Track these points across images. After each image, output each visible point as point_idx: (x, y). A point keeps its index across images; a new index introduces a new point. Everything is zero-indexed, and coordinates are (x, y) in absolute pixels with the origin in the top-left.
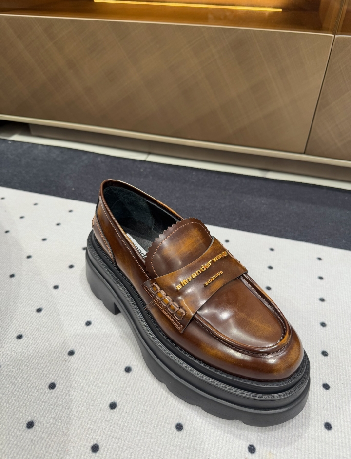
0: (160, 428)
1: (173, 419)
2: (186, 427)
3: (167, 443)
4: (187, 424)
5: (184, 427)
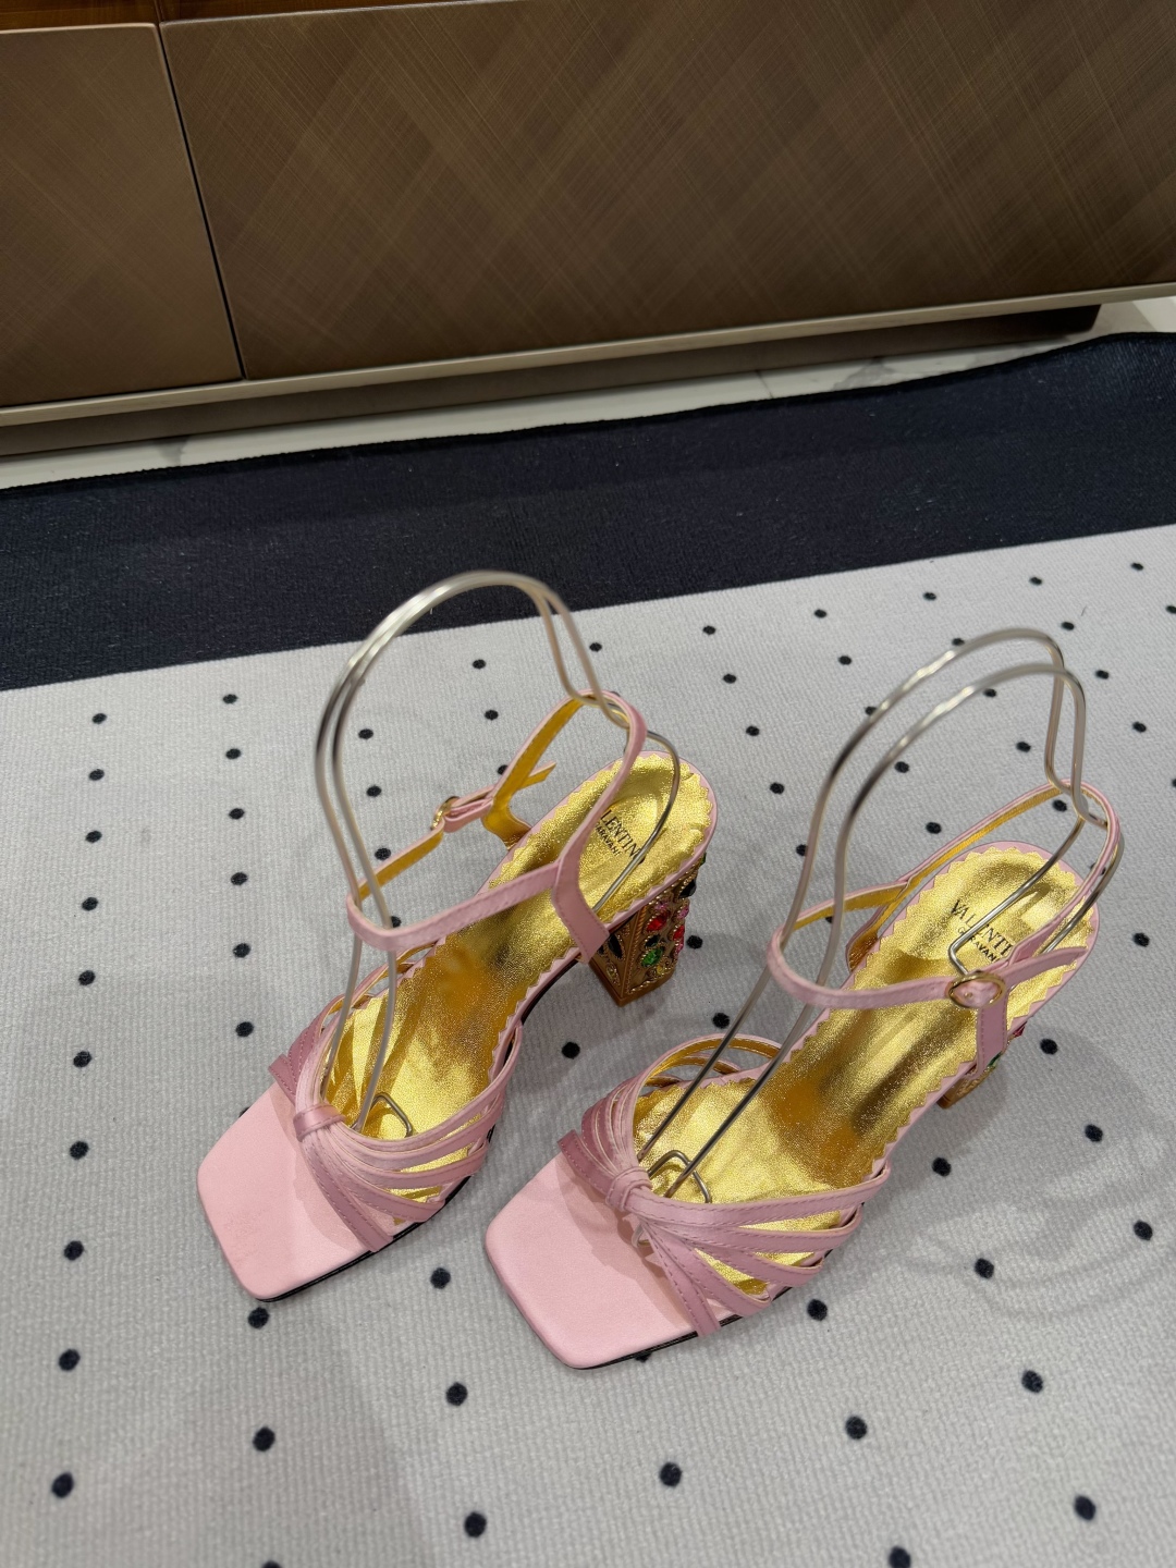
0: (27, 1277)
1: (54, 1240)
2: (91, 1242)
3: (53, 1297)
4: (91, 1235)
5: (85, 1244)
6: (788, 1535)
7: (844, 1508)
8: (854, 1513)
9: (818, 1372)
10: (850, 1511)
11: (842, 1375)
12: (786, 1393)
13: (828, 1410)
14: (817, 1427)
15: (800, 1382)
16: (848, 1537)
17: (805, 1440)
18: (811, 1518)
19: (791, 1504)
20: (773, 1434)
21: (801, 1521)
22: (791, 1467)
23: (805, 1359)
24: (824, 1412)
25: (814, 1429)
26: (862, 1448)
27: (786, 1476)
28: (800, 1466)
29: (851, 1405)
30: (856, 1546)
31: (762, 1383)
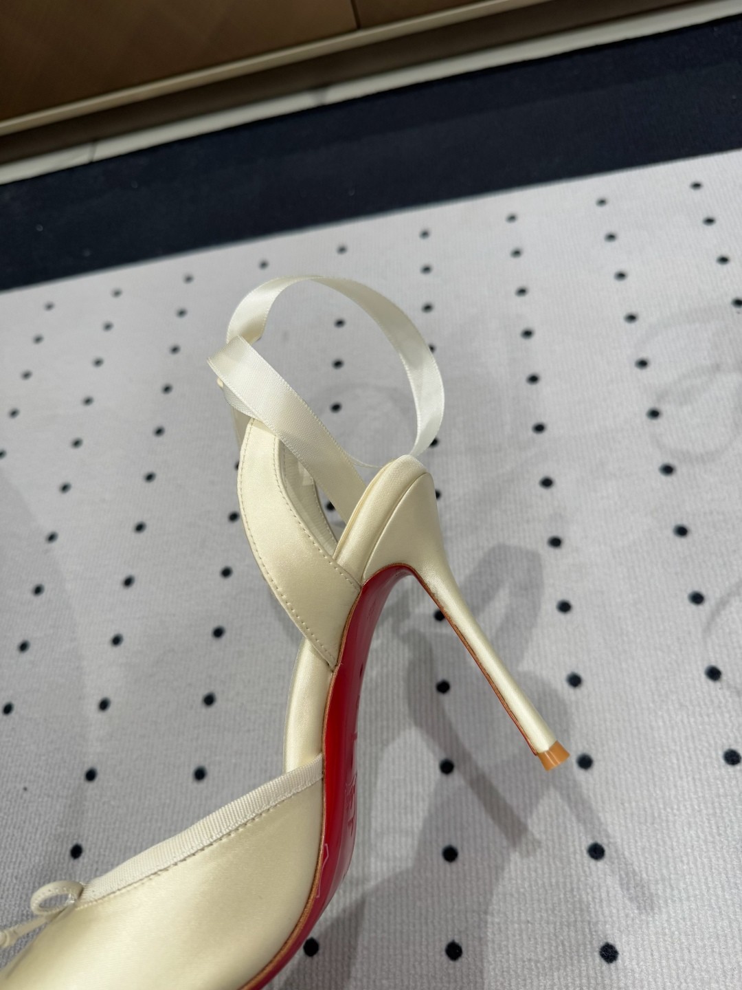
6: (667, 816)
7: (714, 808)
8: (722, 813)
9: (708, 715)
10: (718, 811)
11: (727, 720)
12: (680, 724)
13: (712, 742)
14: (701, 751)
15: (692, 720)
16: (714, 827)
17: (690, 758)
18: (686, 808)
19: (672, 797)
20: (666, 749)
21: (678, 809)
22: (676, 773)
23: (699, 705)
24: (708, 742)
25: (698, 752)
26: (734, 771)
27: (671, 778)
28: (683, 774)
29: (732, 741)
30: (720, 835)
31: (662, 717)
